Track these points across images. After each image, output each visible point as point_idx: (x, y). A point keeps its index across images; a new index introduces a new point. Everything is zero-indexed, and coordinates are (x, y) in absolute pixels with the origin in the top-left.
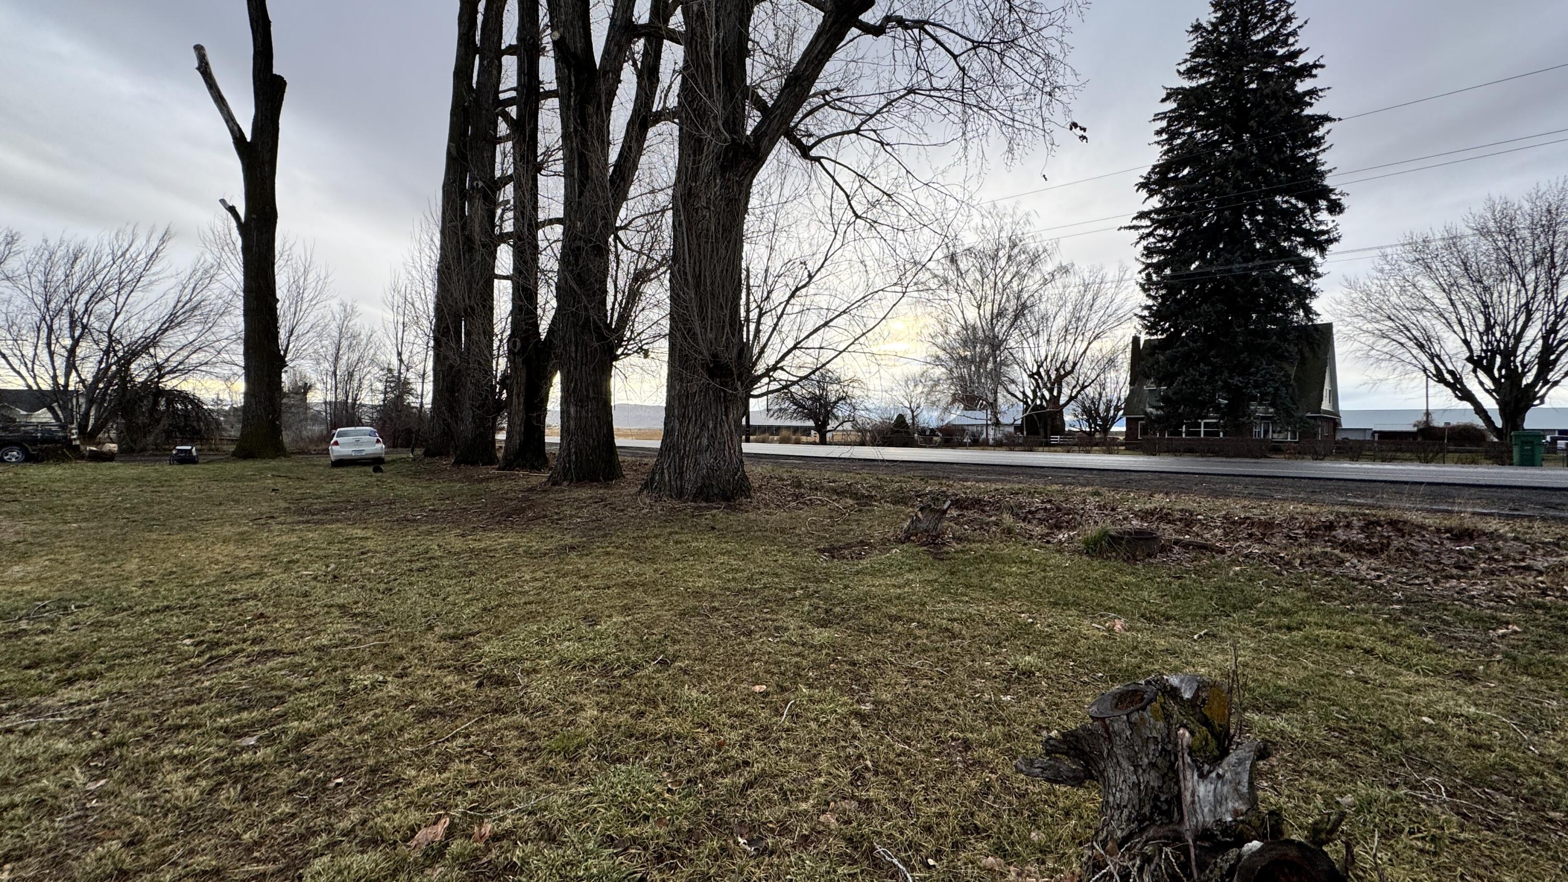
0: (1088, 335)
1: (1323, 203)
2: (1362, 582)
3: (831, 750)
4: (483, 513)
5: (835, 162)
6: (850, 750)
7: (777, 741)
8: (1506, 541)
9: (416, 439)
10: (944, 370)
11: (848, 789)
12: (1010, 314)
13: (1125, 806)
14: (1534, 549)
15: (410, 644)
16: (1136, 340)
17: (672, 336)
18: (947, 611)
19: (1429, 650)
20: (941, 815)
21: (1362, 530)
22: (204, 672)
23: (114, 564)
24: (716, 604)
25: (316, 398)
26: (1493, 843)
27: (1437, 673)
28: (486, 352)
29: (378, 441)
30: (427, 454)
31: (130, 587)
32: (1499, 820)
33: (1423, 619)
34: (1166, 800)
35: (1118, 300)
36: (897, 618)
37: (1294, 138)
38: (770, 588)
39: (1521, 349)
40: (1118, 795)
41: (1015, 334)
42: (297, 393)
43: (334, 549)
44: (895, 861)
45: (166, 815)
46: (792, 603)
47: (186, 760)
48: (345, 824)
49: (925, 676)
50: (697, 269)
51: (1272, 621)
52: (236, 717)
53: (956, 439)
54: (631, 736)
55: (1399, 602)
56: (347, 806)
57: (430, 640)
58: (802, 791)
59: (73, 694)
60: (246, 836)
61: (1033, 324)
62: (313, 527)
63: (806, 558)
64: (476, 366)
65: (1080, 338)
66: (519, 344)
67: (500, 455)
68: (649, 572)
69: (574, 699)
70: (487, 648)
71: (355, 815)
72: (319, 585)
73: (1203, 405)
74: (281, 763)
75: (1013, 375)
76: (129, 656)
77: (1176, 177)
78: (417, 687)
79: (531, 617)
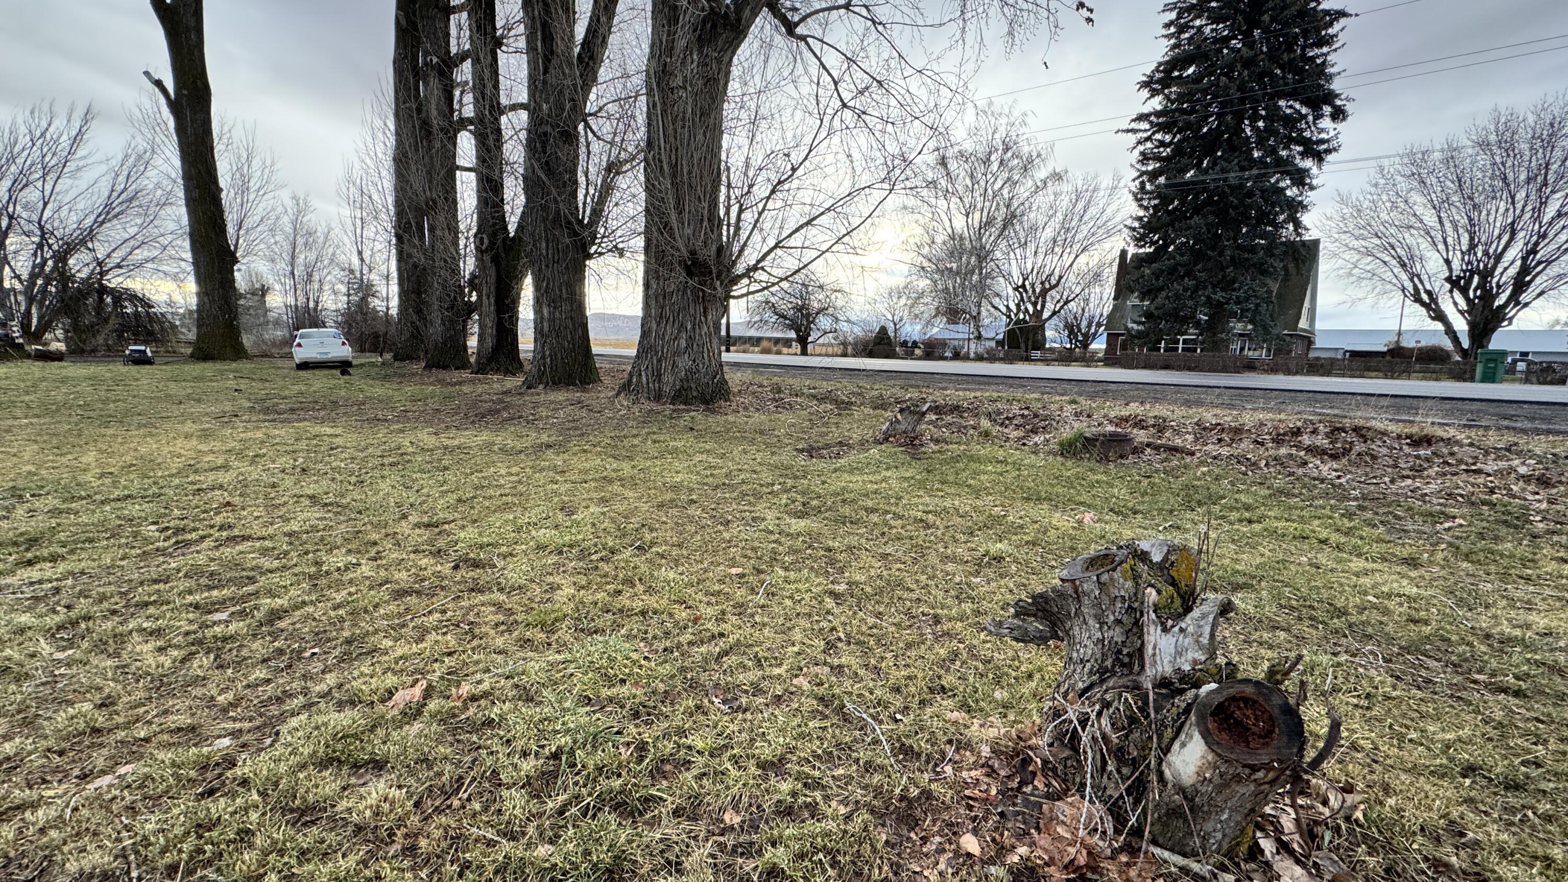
0: (1076, 247)
1: (1327, 109)
2: (1322, 481)
3: (804, 623)
4: (457, 414)
5: (821, 41)
6: (824, 624)
7: (752, 616)
8: (1461, 446)
9: (385, 343)
10: (928, 282)
11: (821, 657)
12: (999, 223)
13: (1088, 661)
14: (1487, 453)
15: (383, 531)
16: (1124, 253)
17: (647, 232)
18: (922, 504)
19: (1379, 540)
20: (909, 678)
21: (1327, 435)
22: (170, 555)
23: (70, 457)
24: (694, 497)
25: (276, 301)
26: (1421, 700)
27: (1385, 560)
28: (452, 250)
29: (344, 344)
30: (396, 358)
31: (89, 477)
32: (1428, 681)
33: (1377, 514)
34: (1128, 654)
35: (1109, 211)
36: (873, 510)
37: (1305, 34)
38: (748, 483)
39: (1499, 270)
40: (1082, 651)
41: (1003, 244)
42: (253, 294)
43: (303, 445)
44: (865, 716)
45: (138, 681)
46: (770, 496)
47: (157, 633)
48: (322, 687)
49: (898, 560)
50: (673, 157)
51: (1234, 515)
52: (206, 594)
53: (938, 351)
54: (607, 612)
55: (1356, 499)
56: (323, 672)
57: (404, 528)
58: (776, 658)
59: (34, 573)
60: (219, 698)
61: (1022, 235)
62: (280, 425)
63: (785, 457)
64: (442, 264)
65: (1068, 250)
66: (486, 241)
67: (472, 360)
68: (626, 468)
69: (550, 579)
70: (462, 535)
71: (331, 679)
72: (286, 477)
73: (1185, 320)
74: (255, 635)
75: (997, 288)
76: (91, 541)
77: (1180, 77)
78: (393, 568)
79: (507, 507)
